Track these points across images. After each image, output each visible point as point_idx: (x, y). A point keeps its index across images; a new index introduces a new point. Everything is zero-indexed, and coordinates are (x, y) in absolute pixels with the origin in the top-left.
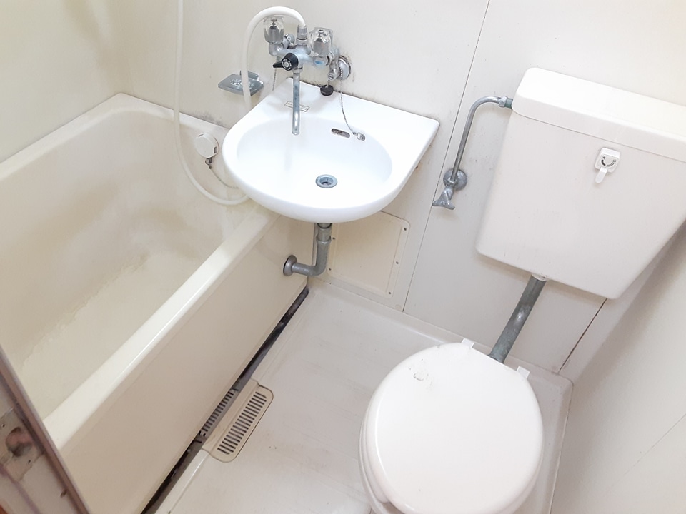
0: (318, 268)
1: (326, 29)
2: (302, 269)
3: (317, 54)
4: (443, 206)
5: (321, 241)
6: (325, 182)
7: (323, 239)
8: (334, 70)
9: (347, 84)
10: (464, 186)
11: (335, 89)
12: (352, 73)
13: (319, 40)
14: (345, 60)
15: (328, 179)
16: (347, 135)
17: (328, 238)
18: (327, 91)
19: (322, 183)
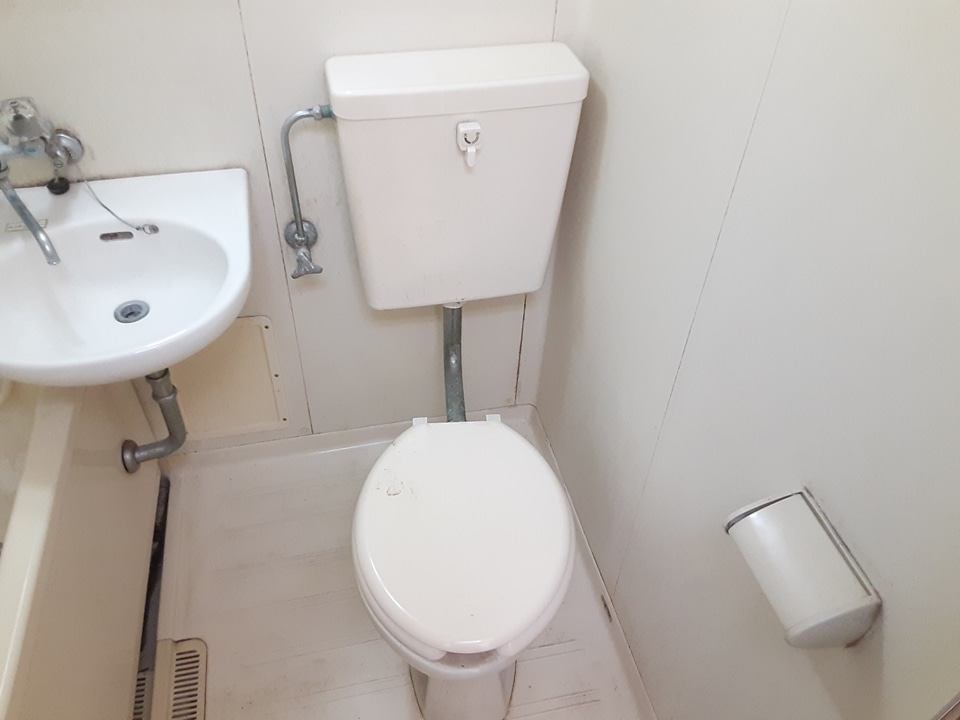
0: (176, 436)
1: (22, 99)
2: (152, 451)
3: (25, 139)
4: (307, 273)
5: (163, 397)
6: (131, 313)
7: (165, 393)
8: (59, 153)
9: (86, 166)
10: (316, 237)
11: (69, 179)
12: (86, 149)
13: (18, 118)
14: (66, 133)
15: (130, 307)
16: (128, 235)
17: (171, 389)
18: (59, 187)
19: (127, 316)
